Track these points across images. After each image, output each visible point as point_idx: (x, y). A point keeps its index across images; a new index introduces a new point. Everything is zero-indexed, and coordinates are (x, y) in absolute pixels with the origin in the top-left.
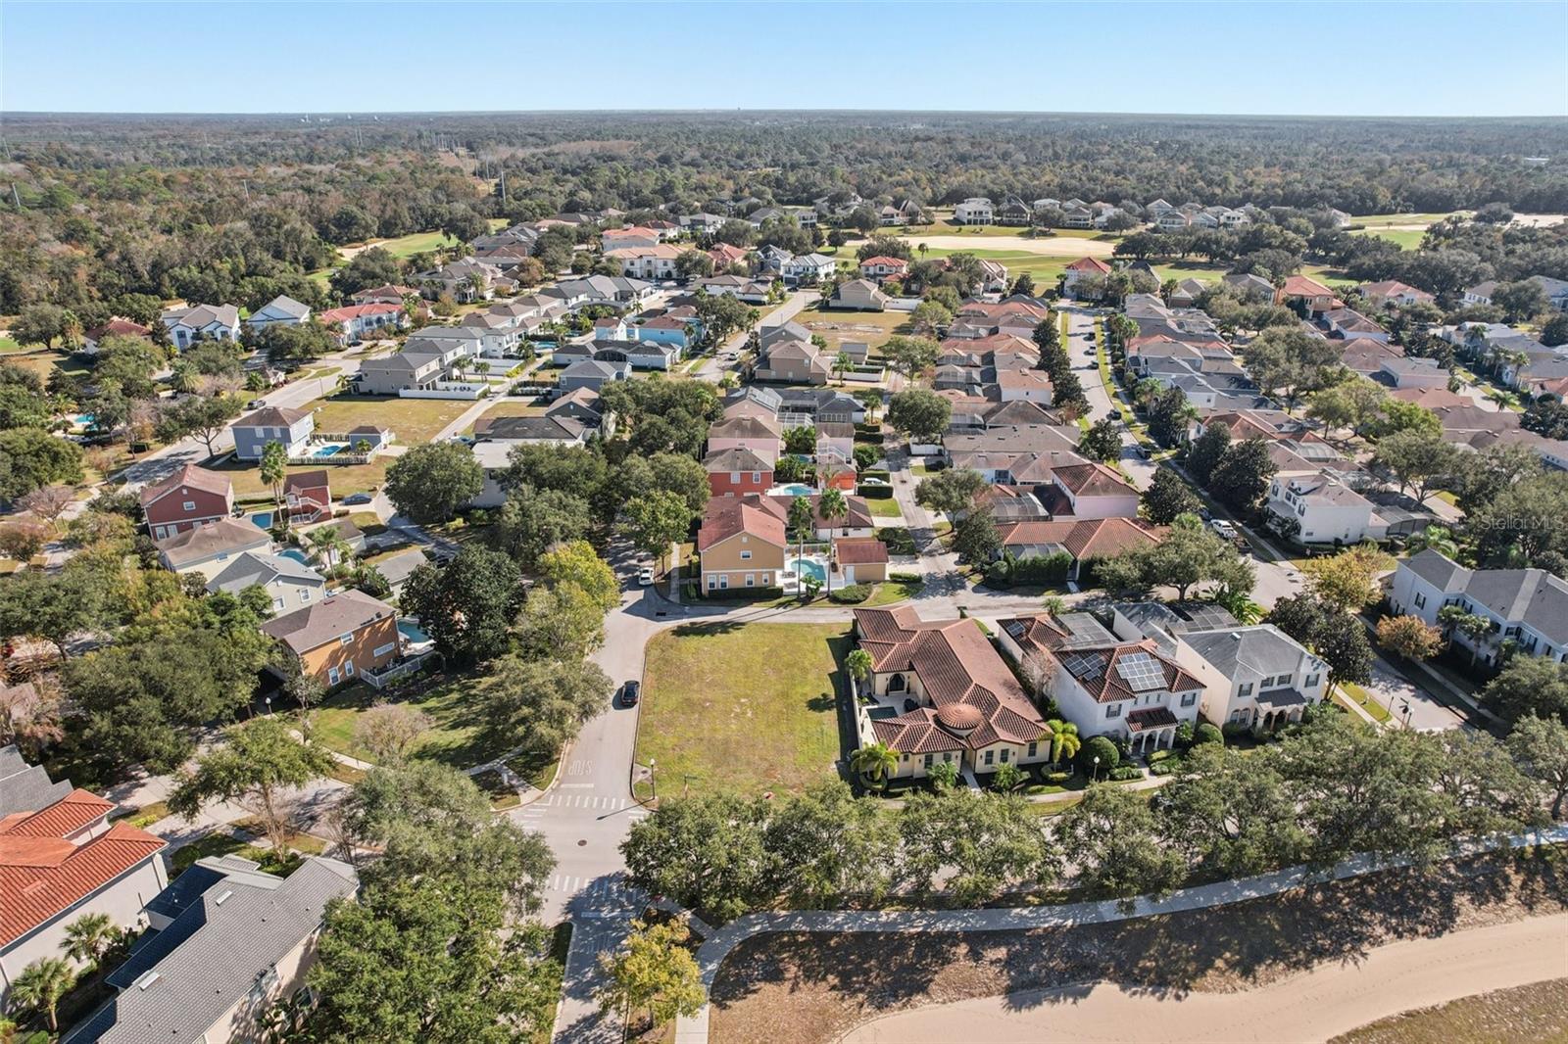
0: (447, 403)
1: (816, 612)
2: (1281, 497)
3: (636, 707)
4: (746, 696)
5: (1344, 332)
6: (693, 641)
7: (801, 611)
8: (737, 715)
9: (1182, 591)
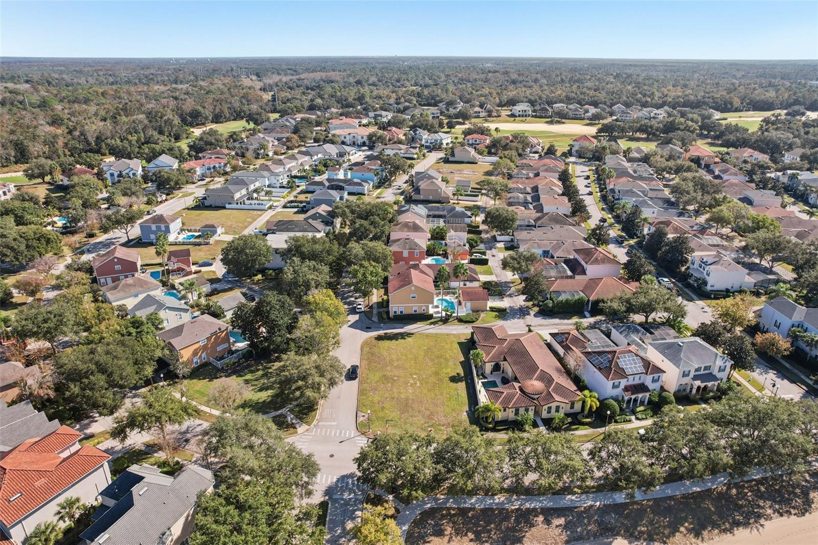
0: (251, 212)
1: (451, 327)
2: (696, 266)
3: (357, 379)
4: (416, 374)
5: (722, 176)
6: (387, 343)
7: (443, 327)
8: (411, 384)
9: (647, 317)
